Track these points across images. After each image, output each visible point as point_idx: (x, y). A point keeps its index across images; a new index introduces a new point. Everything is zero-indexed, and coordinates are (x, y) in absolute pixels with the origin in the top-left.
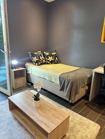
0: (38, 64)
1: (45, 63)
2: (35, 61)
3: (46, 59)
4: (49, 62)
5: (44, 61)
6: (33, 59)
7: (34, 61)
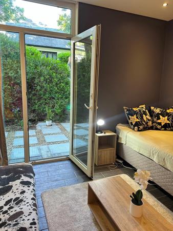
0: (139, 128)
1: (152, 128)
2: (134, 124)
3: (155, 120)
4: (159, 127)
5: (150, 123)
6: (129, 119)
7: (131, 123)
